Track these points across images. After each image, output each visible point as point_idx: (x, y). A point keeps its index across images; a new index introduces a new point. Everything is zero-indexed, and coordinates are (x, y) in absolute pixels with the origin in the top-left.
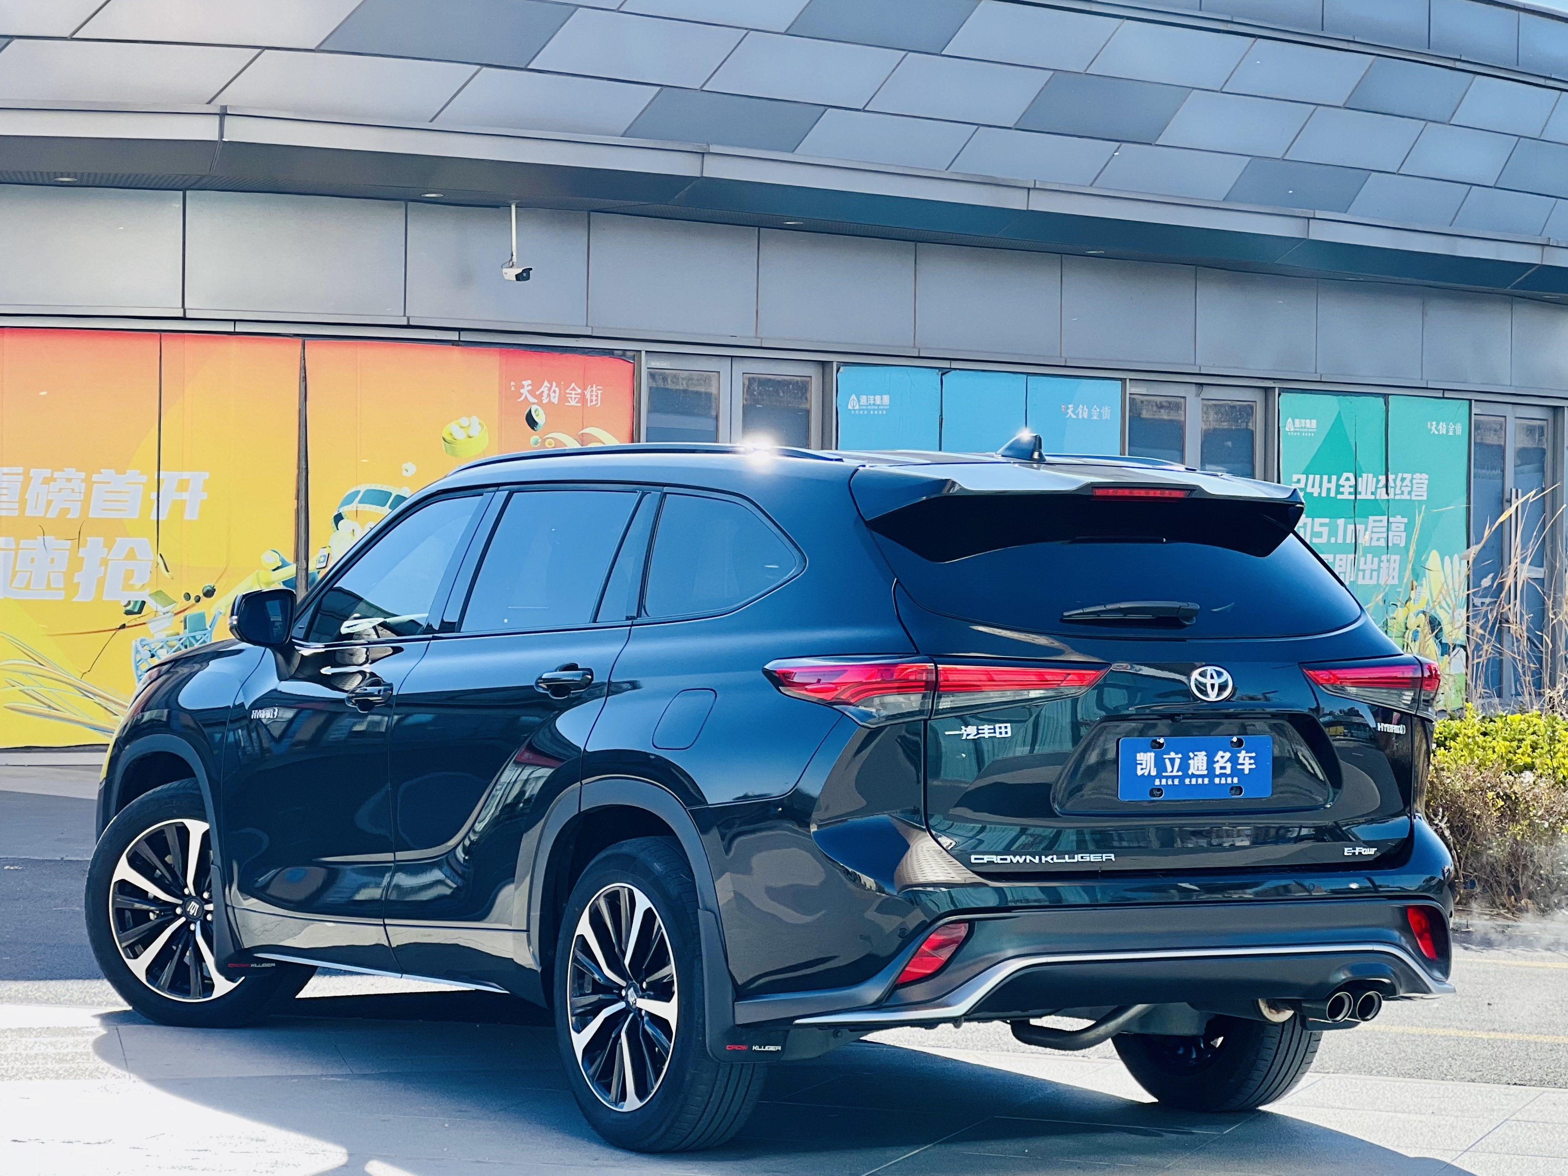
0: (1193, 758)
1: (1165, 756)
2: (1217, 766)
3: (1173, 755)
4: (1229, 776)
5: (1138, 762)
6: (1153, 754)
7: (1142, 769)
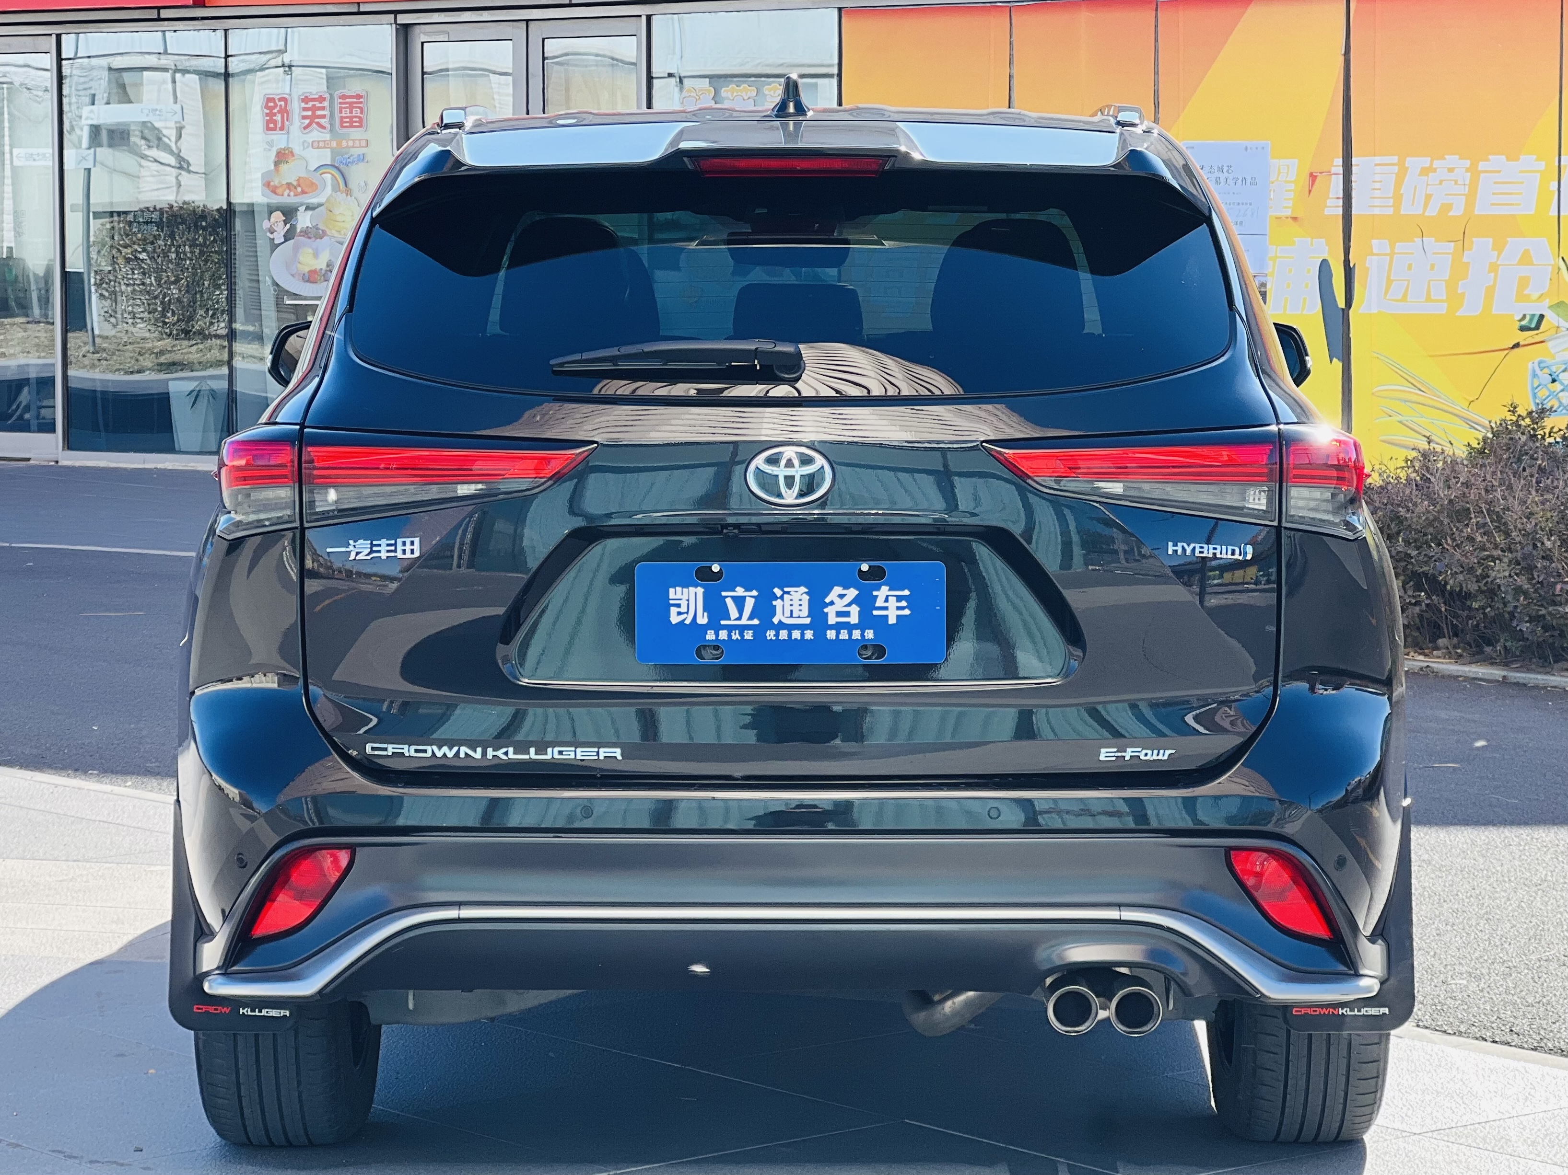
0: (782, 598)
1: (724, 594)
2: (831, 611)
3: (740, 591)
4: (855, 626)
5: (671, 602)
6: (700, 591)
7: (679, 613)
